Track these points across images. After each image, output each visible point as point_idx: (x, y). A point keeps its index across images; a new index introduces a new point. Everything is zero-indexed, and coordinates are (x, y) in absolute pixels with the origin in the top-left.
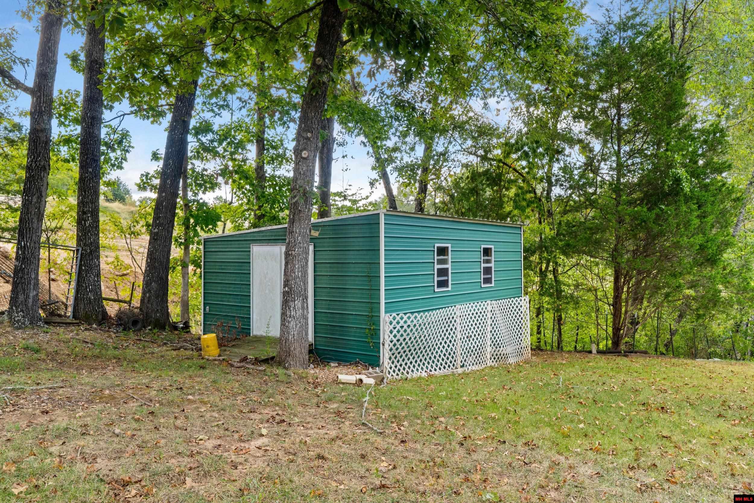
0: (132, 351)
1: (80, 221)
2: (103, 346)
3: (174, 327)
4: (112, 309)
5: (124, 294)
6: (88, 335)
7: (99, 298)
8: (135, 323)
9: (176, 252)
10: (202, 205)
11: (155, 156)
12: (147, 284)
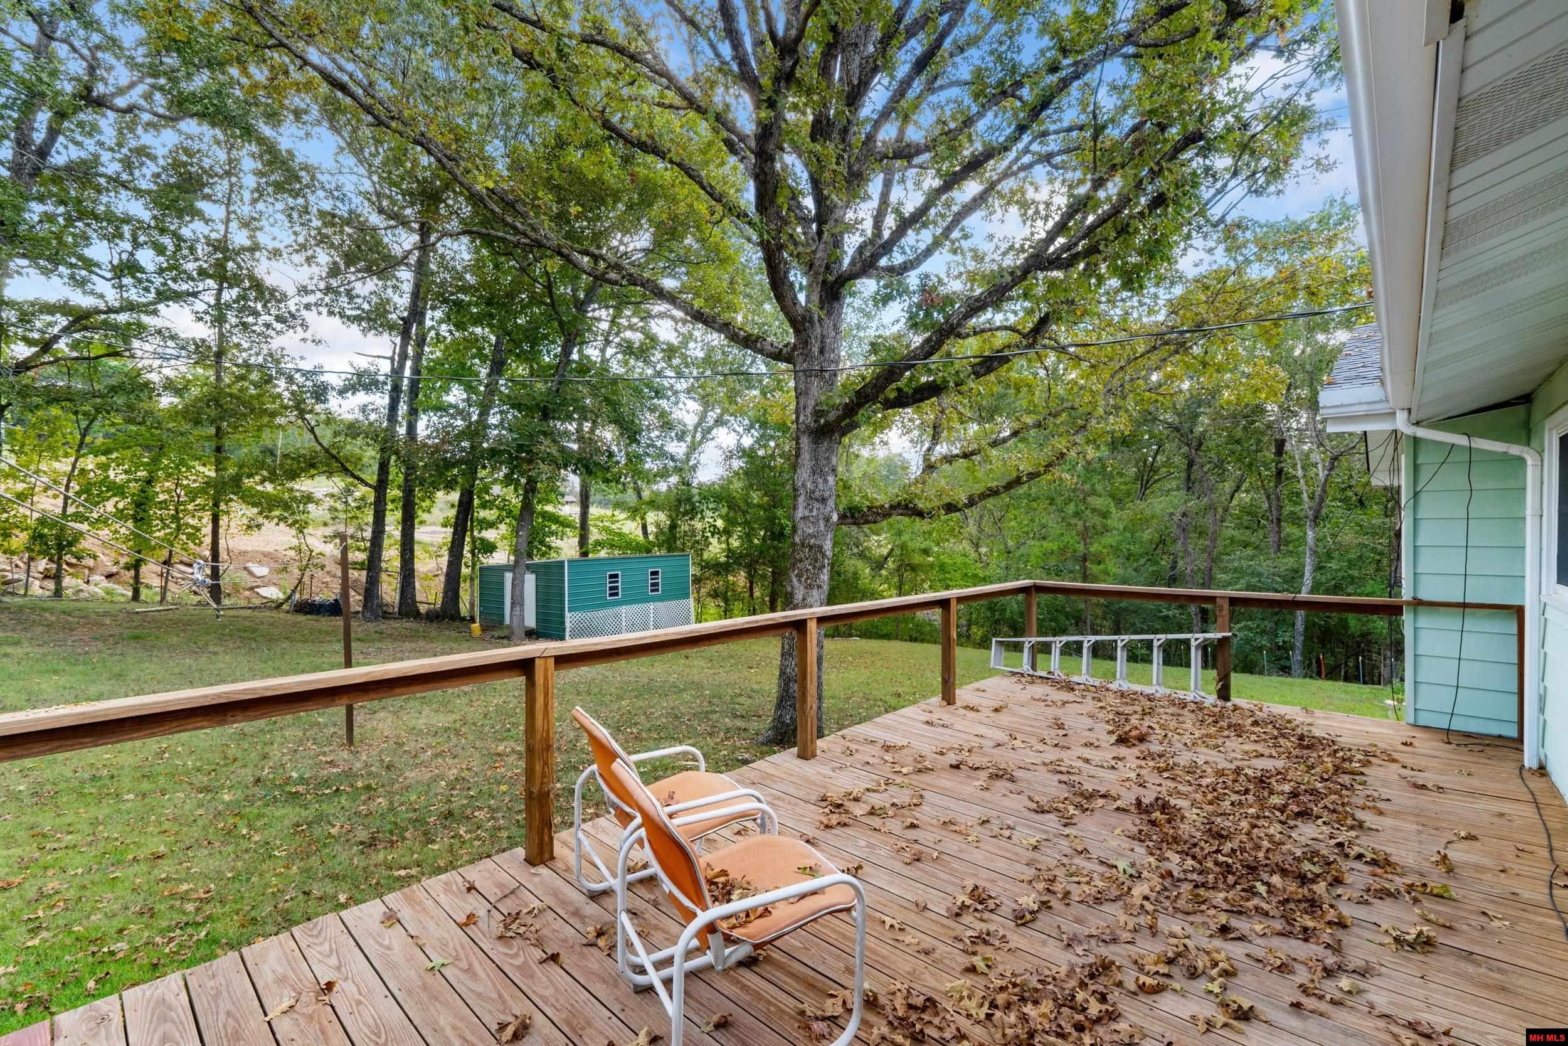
0: (434, 633)
1: (403, 555)
2: (417, 631)
3: (464, 619)
4: (423, 608)
5: (431, 599)
6: (408, 625)
7: (415, 602)
8: (437, 617)
9: (465, 571)
10: (482, 540)
11: (453, 506)
12: (445, 593)
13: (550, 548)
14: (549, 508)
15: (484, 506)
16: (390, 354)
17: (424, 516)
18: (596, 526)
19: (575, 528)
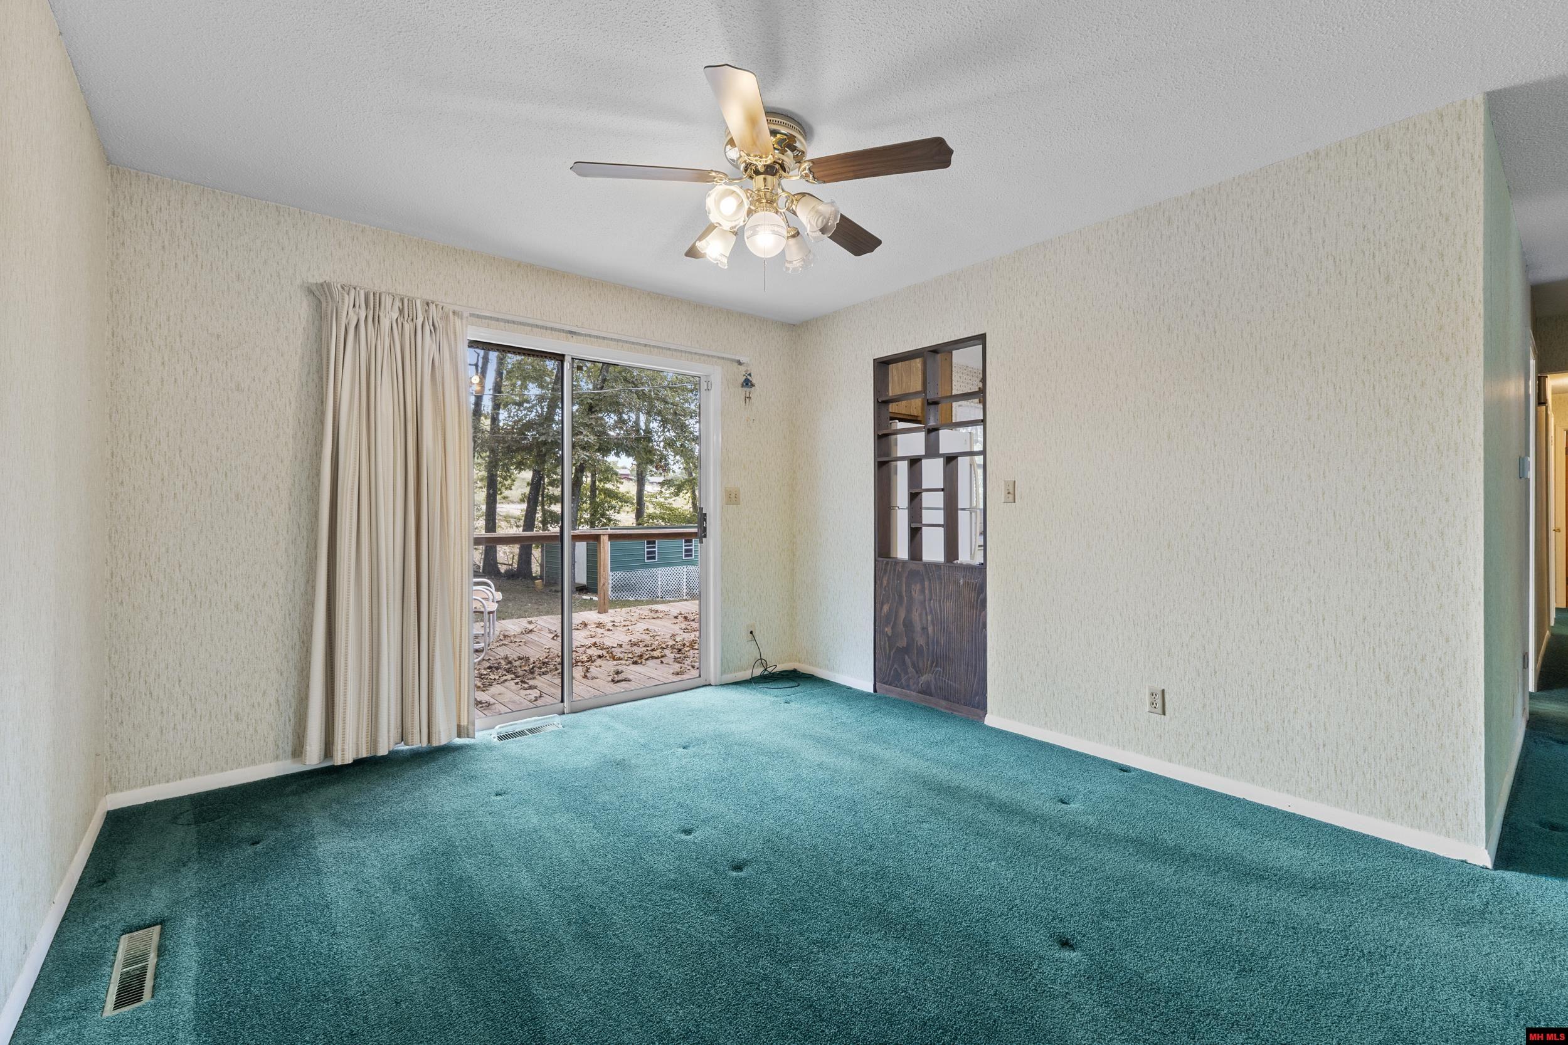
4: (503, 569)
5: (509, 562)
7: (496, 563)
8: (514, 576)
13: (609, 520)
14: (609, 486)
15: (552, 483)
16: (475, 362)
17: (506, 493)
18: (650, 501)
19: (632, 503)
